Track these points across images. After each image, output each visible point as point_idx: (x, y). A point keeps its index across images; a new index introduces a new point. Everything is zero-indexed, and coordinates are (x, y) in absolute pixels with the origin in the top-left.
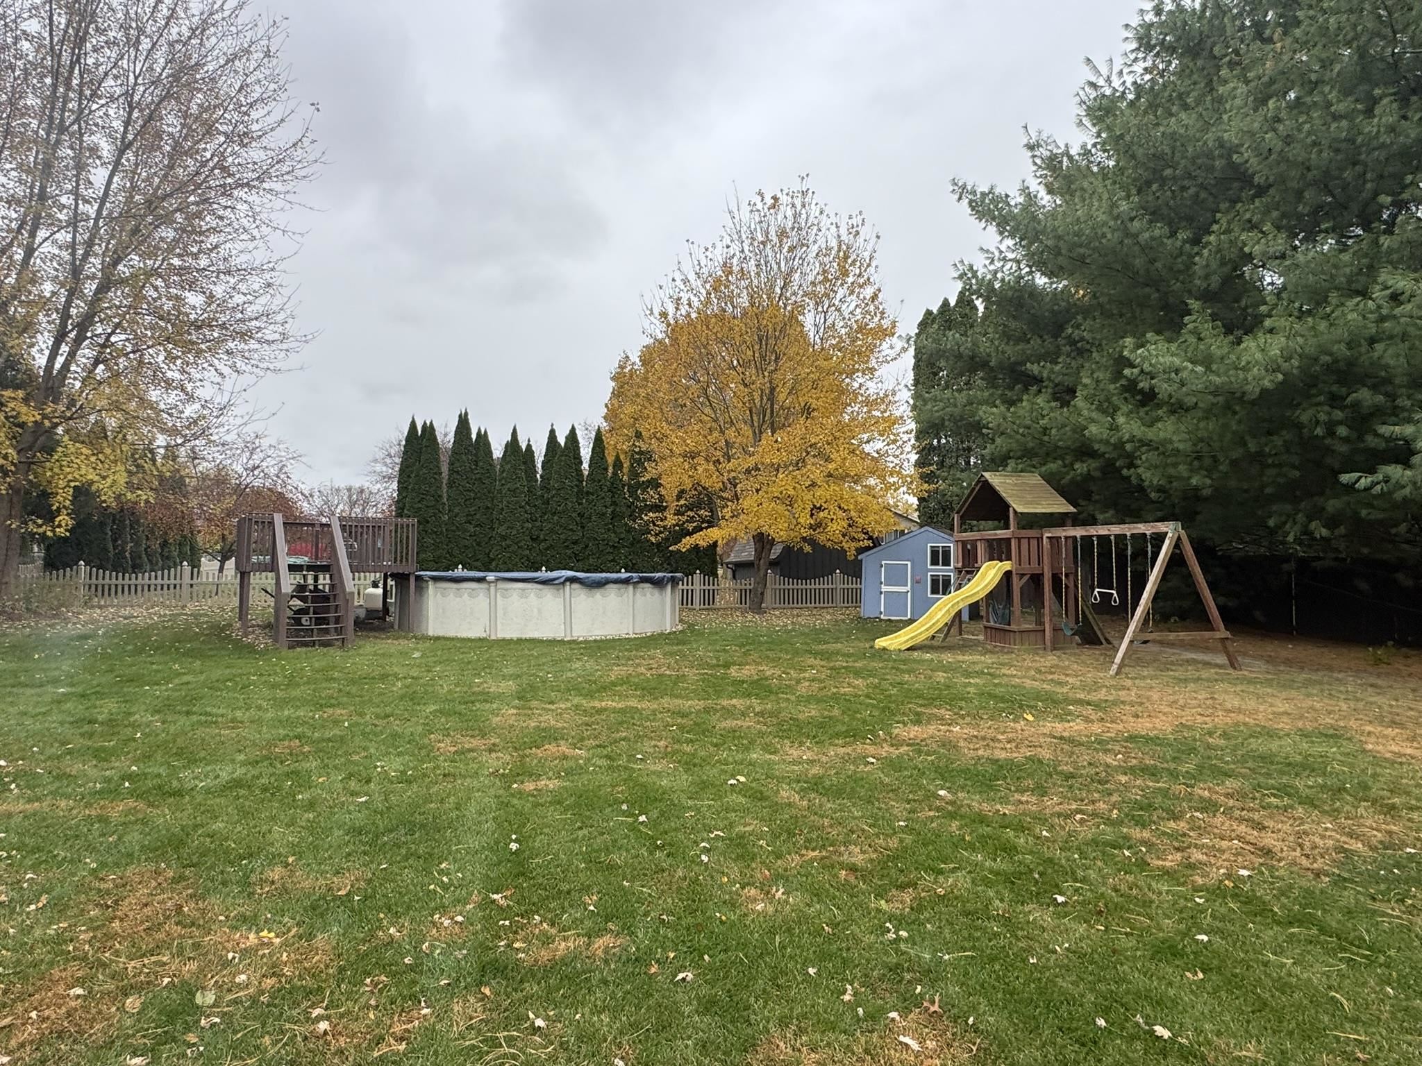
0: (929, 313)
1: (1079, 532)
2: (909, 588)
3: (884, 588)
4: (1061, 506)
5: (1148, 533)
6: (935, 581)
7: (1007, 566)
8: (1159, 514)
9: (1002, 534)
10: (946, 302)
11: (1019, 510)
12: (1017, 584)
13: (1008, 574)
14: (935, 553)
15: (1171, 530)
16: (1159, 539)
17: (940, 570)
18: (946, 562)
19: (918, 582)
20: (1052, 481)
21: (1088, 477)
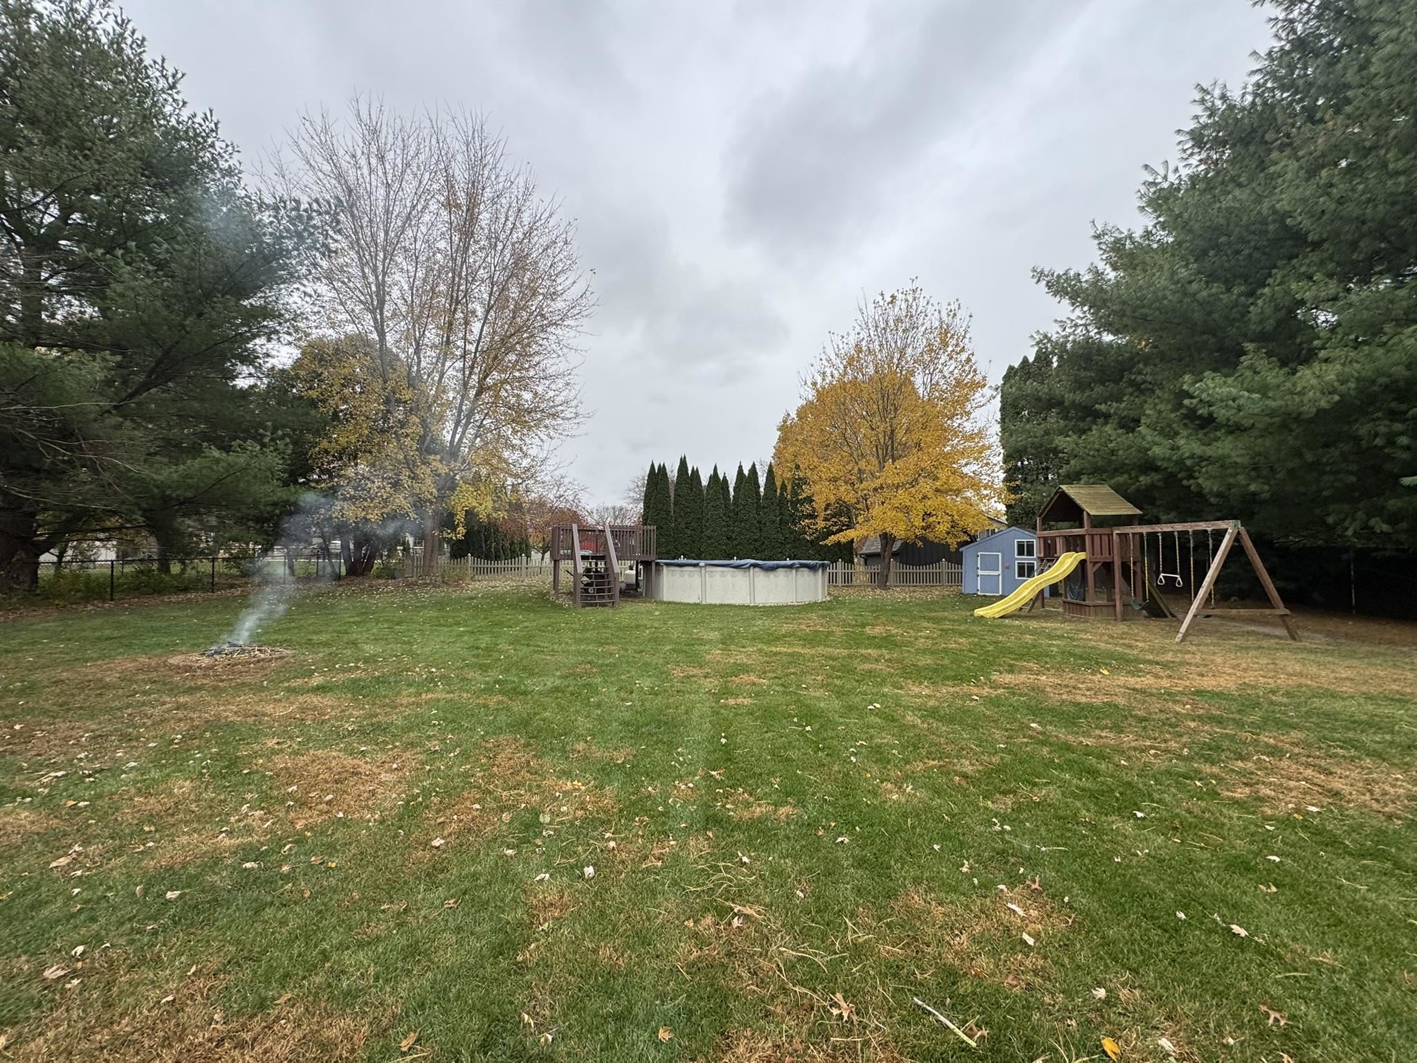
0: (1011, 368)
1: (1145, 529)
2: (1000, 572)
3: (980, 572)
4: (1128, 509)
5: (1209, 529)
6: (1021, 567)
7: (1082, 556)
8: (1219, 514)
9: (1077, 531)
10: (1025, 360)
11: (1091, 513)
12: (1091, 570)
13: (1083, 562)
14: (1021, 546)
15: (1231, 528)
16: (1219, 535)
17: (1025, 559)
18: (1030, 553)
19: (1007, 568)
20: (1122, 491)
21: (1152, 486)
